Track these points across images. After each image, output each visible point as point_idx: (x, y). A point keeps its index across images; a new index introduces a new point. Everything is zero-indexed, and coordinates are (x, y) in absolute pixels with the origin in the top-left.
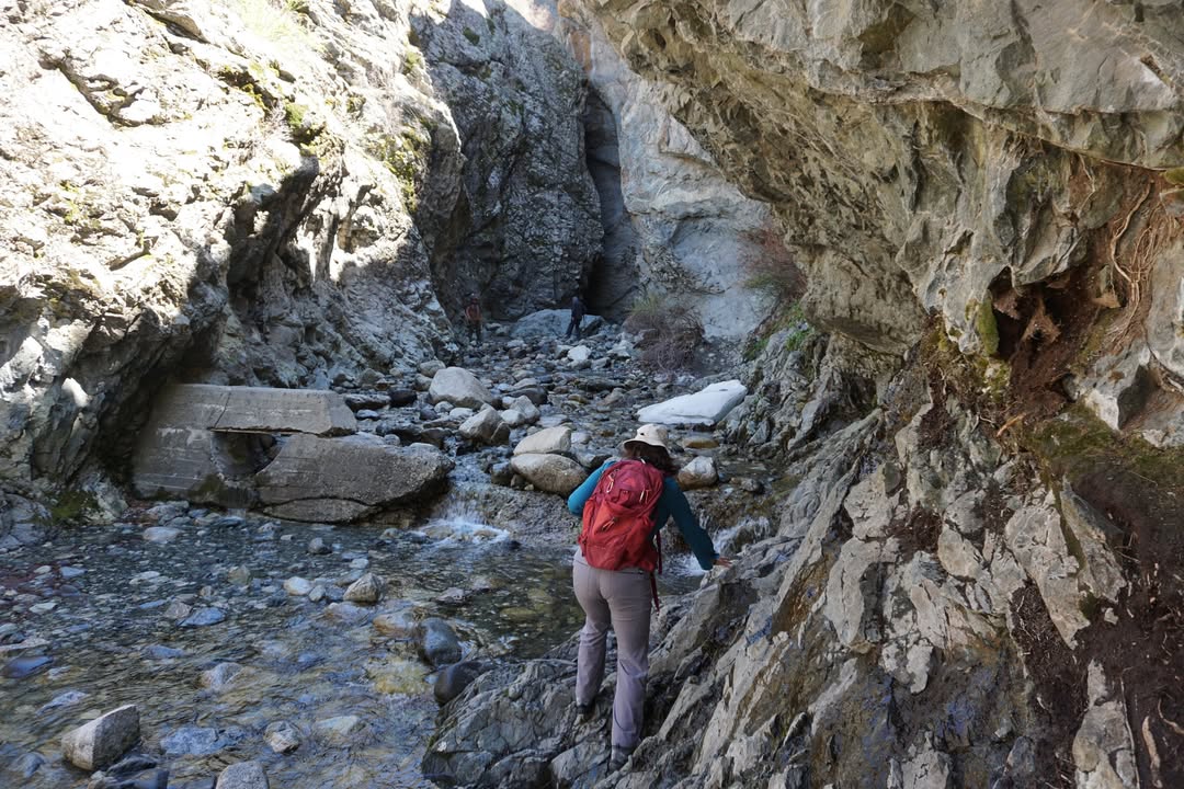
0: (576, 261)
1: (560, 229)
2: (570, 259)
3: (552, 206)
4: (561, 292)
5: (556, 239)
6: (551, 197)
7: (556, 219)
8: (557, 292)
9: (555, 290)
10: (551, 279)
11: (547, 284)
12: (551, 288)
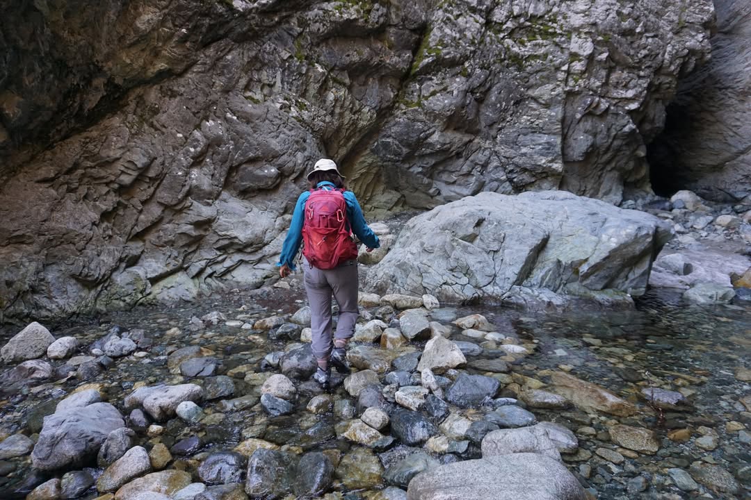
8: (571, 141)
9: (565, 138)
10: (557, 112)
11: (545, 123)
12: (554, 134)
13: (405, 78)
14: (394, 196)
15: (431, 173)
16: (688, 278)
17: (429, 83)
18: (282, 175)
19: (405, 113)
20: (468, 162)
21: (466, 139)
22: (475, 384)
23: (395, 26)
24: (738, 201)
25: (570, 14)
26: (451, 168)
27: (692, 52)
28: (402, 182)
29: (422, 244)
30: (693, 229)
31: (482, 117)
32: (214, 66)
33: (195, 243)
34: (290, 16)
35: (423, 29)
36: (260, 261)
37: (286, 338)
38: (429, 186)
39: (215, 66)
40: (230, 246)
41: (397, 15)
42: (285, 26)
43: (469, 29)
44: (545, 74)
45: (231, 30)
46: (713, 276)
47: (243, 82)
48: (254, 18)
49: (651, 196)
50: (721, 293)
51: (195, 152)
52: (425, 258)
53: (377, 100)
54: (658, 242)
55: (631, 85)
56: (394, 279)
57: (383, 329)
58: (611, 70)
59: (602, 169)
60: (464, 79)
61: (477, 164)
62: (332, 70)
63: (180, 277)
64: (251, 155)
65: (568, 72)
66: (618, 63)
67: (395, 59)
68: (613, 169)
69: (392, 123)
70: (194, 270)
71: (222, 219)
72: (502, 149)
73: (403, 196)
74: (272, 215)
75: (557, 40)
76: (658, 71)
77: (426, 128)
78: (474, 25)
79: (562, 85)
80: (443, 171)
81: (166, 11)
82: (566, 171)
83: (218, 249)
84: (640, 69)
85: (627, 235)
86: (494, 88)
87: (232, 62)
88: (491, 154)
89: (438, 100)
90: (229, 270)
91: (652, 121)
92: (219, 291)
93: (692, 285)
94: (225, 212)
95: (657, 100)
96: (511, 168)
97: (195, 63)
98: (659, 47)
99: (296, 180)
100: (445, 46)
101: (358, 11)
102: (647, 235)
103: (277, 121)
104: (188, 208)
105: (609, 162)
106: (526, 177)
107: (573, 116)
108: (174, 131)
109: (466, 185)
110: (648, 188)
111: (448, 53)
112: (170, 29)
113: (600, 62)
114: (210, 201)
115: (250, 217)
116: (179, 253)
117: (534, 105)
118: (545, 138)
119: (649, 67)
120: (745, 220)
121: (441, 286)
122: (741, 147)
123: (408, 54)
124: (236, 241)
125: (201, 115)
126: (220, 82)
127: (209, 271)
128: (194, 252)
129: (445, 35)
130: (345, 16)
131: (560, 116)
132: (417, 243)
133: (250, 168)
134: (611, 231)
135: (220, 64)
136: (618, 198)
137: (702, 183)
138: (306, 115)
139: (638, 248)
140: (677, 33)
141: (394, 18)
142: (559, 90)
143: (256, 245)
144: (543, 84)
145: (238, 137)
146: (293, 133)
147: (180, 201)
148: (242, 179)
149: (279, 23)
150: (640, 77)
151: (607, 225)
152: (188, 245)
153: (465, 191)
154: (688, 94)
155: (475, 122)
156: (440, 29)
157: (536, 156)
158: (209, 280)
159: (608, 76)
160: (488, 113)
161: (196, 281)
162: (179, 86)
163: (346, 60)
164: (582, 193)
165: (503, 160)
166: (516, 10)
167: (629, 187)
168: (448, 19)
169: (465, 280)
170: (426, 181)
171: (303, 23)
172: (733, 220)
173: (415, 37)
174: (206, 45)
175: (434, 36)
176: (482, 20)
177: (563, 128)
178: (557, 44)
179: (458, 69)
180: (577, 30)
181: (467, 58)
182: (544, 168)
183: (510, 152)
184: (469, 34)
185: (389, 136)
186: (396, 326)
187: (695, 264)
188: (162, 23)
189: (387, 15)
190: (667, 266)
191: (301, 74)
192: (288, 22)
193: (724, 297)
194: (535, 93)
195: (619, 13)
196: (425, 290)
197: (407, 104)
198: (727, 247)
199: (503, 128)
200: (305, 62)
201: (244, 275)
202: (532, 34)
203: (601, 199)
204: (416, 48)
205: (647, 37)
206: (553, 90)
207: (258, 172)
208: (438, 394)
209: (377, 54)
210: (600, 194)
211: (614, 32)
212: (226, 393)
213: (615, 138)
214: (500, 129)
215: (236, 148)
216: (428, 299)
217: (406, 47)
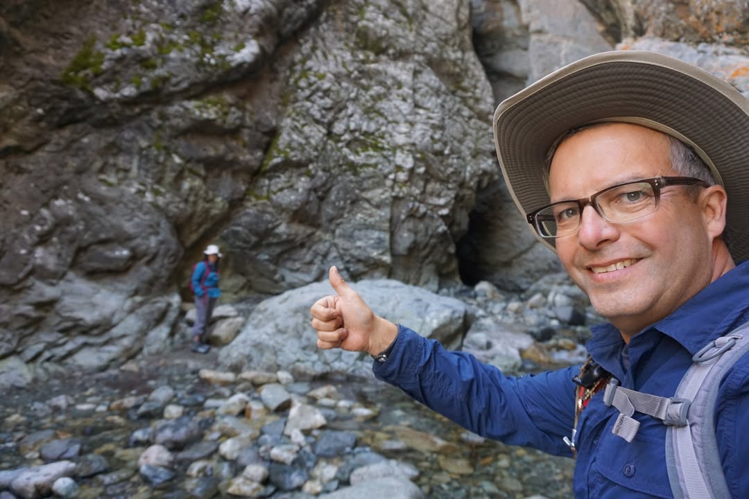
0: (444, 181)
1: (412, 124)
2: (428, 177)
3: (400, 85)
4: (405, 239)
5: (400, 140)
6: (400, 71)
7: (405, 107)
8: (397, 238)
9: (392, 234)
10: (385, 213)
11: (376, 222)
12: (384, 231)
13: (256, 174)
14: (240, 281)
15: (277, 260)
16: (489, 353)
17: (278, 180)
18: (135, 257)
19: (255, 205)
20: (311, 252)
21: (309, 231)
22: (337, 440)
23: (249, 128)
24: (522, 291)
25: (394, 134)
26: (295, 257)
27: (485, 173)
28: (249, 267)
29: (277, 326)
30: (492, 314)
31: (323, 213)
32: (67, 147)
33: (33, 325)
34: (151, 109)
35: (274, 133)
36: (106, 343)
37: (149, 417)
38: (275, 272)
39: (70, 147)
40: (76, 328)
41: (251, 119)
42: (145, 117)
43: (313, 137)
44: (376, 180)
45: (91, 115)
46: (507, 350)
47: (98, 164)
48: (114, 107)
49: (460, 286)
50: (512, 363)
51: (42, 231)
52: (280, 338)
53: (230, 191)
54: (467, 324)
55: (442, 194)
56: (249, 358)
57: (247, 403)
58: (427, 182)
59: (422, 262)
60: (308, 179)
61: (318, 254)
62: (188, 161)
63: (12, 362)
64: (103, 236)
65: (395, 181)
66: (432, 176)
67: (248, 157)
68: (430, 263)
69: (242, 213)
70: (29, 354)
71: (67, 300)
72: (340, 242)
73: (249, 281)
74: (122, 297)
75: (385, 153)
76: (462, 185)
77: (273, 220)
78: (316, 133)
79: (390, 190)
80: (288, 259)
81: (22, 91)
82: (393, 262)
83: (61, 331)
84: (448, 182)
85: (445, 317)
86: (334, 189)
87: (89, 144)
88: (331, 246)
89: (285, 196)
90: (70, 354)
91: (459, 225)
92: (57, 376)
93: (492, 358)
94: (71, 293)
95: (462, 208)
96: (347, 258)
97: (46, 142)
98: (462, 167)
99: (149, 263)
100: (293, 149)
101: (217, 113)
102: (459, 318)
103: (132, 205)
104: (29, 288)
105: (427, 257)
106: (361, 267)
107: (399, 217)
108: (18, 208)
109: (308, 272)
110: (458, 279)
111: (295, 156)
112: (24, 107)
113: (419, 174)
114: (54, 281)
115: (98, 298)
116: (14, 336)
117: (366, 205)
118: (376, 234)
119: (455, 182)
120: (528, 306)
121: (294, 363)
122: (523, 248)
123: (259, 154)
124: (81, 323)
125: (50, 194)
126: (73, 163)
127: (47, 354)
128: (31, 334)
129: (292, 140)
130: (205, 115)
131: (388, 216)
132: (272, 324)
133: (100, 249)
134: (433, 314)
135: (75, 146)
136: (435, 287)
137: (497, 276)
138: (161, 201)
139: (453, 328)
140: (474, 157)
141: (248, 121)
142: (387, 194)
143: (103, 327)
144: (374, 188)
145: (89, 218)
146: (147, 217)
147: (20, 281)
148: (90, 260)
149: (139, 114)
150: (449, 189)
151: (429, 309)
152: (25, 327)
153: (308, 278)
154: (484, 204)
155: (317, 217)
156: (289, 134)
157: (369, 250)
158: (46, 365)
159: (425, 187)
160: (329, 210)
161: (31, 366)
162: (28, 163)
163: (203, 154)
164: (407, 282)
165: (342, 252)
166: (352, 126)
167: (443, 278)
168: (296, 127)
169: (315, 357)
170: (272, 267)
171: (163, 117)
172: (520, 307)
173: (266, 139)
174: (61, 126)
175: (283, 139)
176: (324, 131)
177: (391, 227)
178: (385, 157)
179: (303, 170)
180: (401, 147)
181: (311, 161)
182: (375, 260)
183: (347, 245)
184: (313, 142)
185: (239, 225)
186: (259, 399)
187: (494, 342)
188: (17, 101)
189: (242, 118)
190: (474, 343)
191: (158, 163)
192: (149, 114)
193: (515, 366)
194: (368, 195)
195: (432, 138)
196: (279, 367)
197: (258, 197)
198: (516, 328)
199: (341, 223)
200: (163, 152)
201: (88, 359)
202: (365, 146)
203: (422, 286)
204: (267, 148)
205: (453, 158)
206: (383, 194)
207: (109, 254)
208: (308, 449)
209: (232, 151)
210: (421, 284)
211: (429, 152)
212: (101, 469)
213: (432, 236)
214: (338, 225)
215: (86, 230)
216: (283, 375)
217: (258, 147)
